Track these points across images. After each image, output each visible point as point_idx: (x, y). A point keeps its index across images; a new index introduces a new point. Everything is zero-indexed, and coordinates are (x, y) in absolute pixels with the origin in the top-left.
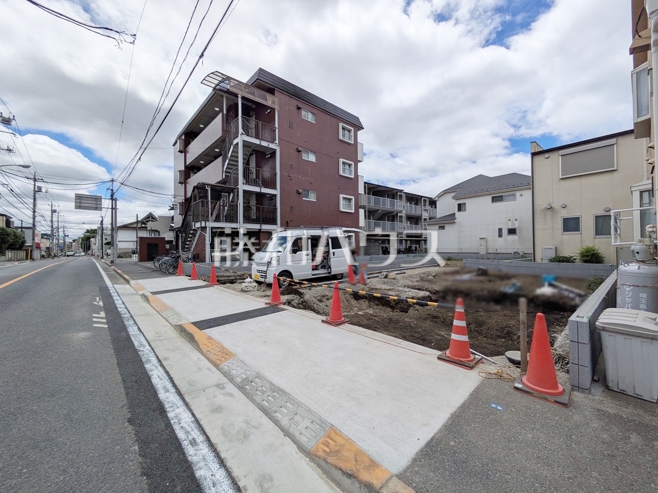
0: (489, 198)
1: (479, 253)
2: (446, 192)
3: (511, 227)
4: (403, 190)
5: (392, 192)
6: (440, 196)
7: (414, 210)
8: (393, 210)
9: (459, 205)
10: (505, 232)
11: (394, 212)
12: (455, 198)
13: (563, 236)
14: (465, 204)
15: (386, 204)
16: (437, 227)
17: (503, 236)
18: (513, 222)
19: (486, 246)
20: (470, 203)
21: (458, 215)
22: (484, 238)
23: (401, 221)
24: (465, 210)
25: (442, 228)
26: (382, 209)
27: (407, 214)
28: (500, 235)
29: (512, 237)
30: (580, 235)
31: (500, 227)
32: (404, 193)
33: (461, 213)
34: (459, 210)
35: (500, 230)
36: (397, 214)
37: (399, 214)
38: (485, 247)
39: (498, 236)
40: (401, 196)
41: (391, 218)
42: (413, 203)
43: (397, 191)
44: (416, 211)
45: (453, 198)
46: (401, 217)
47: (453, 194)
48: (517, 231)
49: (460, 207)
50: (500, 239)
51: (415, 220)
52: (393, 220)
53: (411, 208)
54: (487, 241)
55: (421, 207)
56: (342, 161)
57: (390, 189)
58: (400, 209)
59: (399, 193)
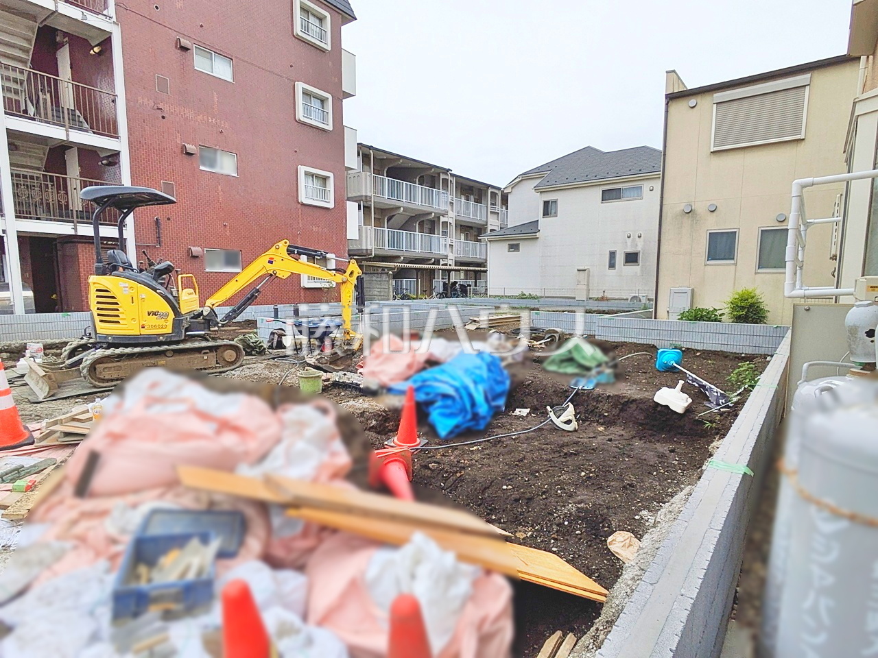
0: (598, 192)
1: (575, 298)
2: (525, 177)
3: (630, 250)
4: (449, 170)
5: (428, 173)
6: (515, 184)
7: (471, 212)
8: (430, 210)
9: (546, 203)
10: (620, 259)
11: (430, 213)
12: (540, 190)
13: (708, 268)
14: (555, 202)
15: (414, 196)
16: (505, 246)
17: (617, 266)
18: (634, 240)
19: (588, 285)
20: (566, 201)
21: (544, 223)
22: (585, 270)
23: (445, 233)
24: (556, 213)
25: (514, 248)
26: (406, 205)
27: (458, 218)
28: (612, 265)
29: (632, 269)
30: (734, 266)
31: (613, 250)
32: (452, 175)
33: (548, 219)
34: (546, 213)
35: (612, 255)
36: (439, 218)
37: (442, 219)
38: (585, 287)
39: (607, 267)
40: (445, 181)
41: (425, 226)
42: (472, 197)
43: (438, 171)
44: (475, 214)
45: (536, 189)
46: (445, 223)
47: (537, 182)
48: (640, 257)
49: (548, 209)
50: (612, 272)
51: (473, 231)
52: (430, 231)
53: (467, 208)
54: (589, 276)
55: (487, 207)
56: (303, 88)
57: (423, 166)
58: (442, 207)
59: (442, 176)
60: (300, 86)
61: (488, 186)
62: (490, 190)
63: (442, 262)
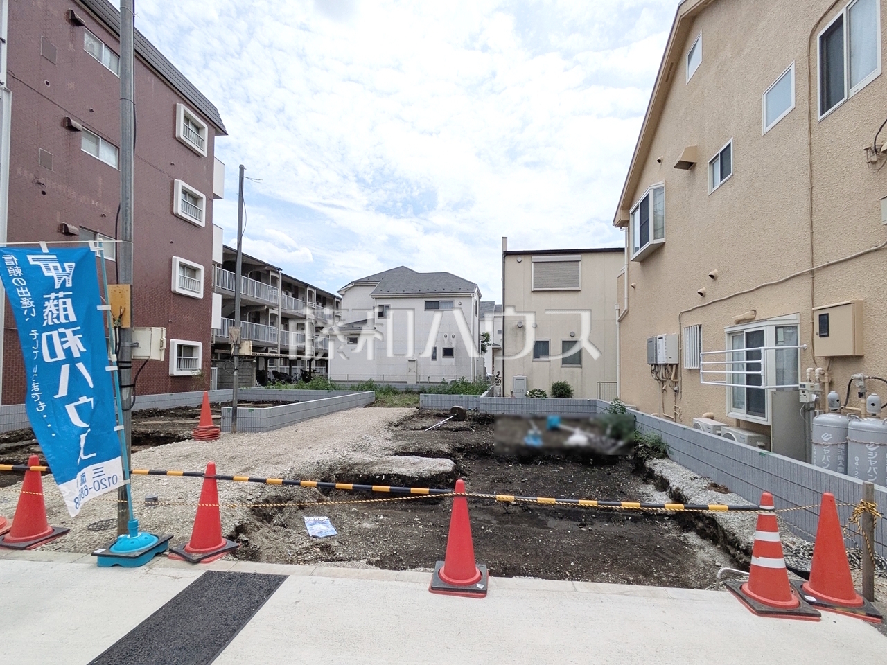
1: (406, 383)
4: (280, 269)
5: (259, 270)
6: (349, 288)
7: (293, 306)
8: (260, 302)
9: (381, 307)
11: (263, 306)
12: (376, 296)
14: (388, 307)
15: (249, 290)
19: (417, 372)
22: (414, 361)
23: (273, 324)
26: (244, 297)
27: (283, 311)
29: (448, 360)
30: (549, 363)
32: (282, 273)
36: (267, 310)
37: (271, 311)
38: (415, 374)
40: (275, 280)
41: (253, 316)
42: (290, 294)
43: (269, 268)
44: (296, 308)
45: (373, 295)
46: (274, 316)
47: (372, 289)
50: (434, 362)
52: (256, 320)
53: (290, 302)
54: (417, 365)
55: (306, 303)
56: (182, 186)
57: (260, 264)
58: (272, 301)
59: (271, 274)
60: (180, 184)
61: (307, 285)
62: (308, 289)
63: (270, 350)
